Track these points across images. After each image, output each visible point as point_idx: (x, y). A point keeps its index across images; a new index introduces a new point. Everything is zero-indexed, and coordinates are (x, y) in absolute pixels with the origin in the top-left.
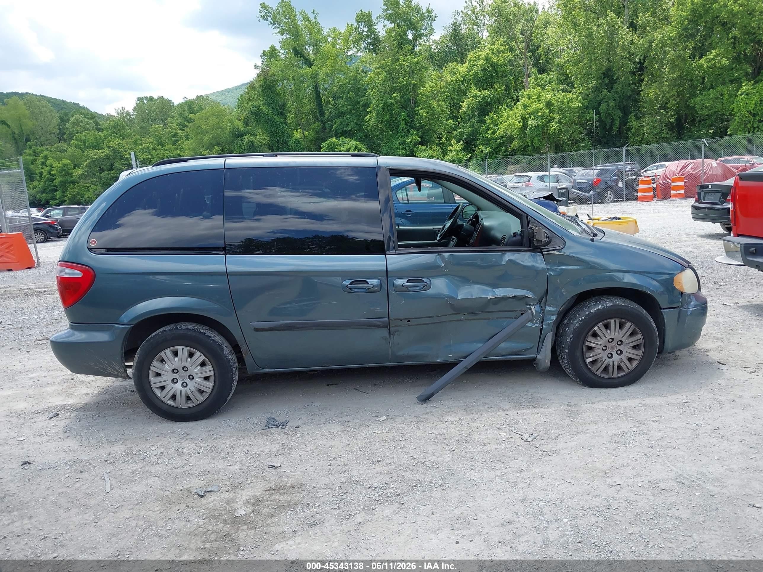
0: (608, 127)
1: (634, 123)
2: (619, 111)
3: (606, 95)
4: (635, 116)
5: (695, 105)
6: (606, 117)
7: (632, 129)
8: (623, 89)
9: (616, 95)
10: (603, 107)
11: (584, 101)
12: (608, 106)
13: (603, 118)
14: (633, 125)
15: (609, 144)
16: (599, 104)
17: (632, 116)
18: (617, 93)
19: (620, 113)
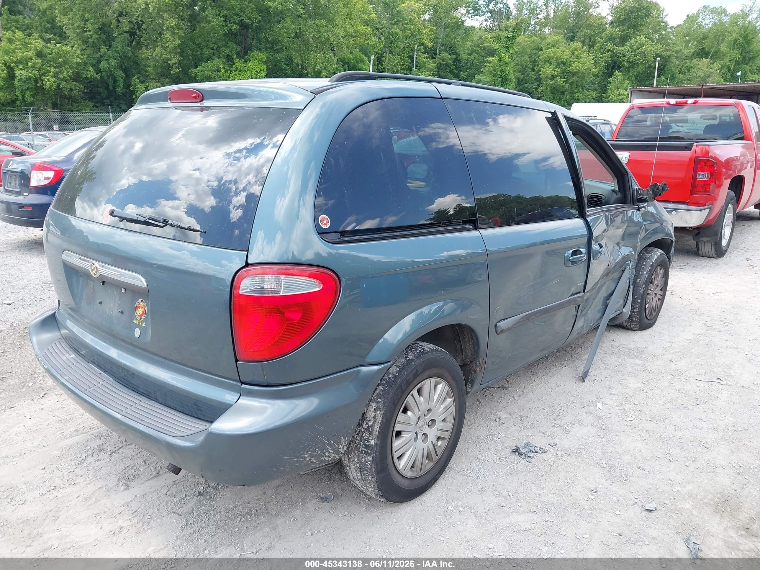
0: (111, 88)
1: (138, 86)
2: (121, 72)
3: (105, 52)
4: (138, 78)
5: (196, 75)
6: (108, 77)
7: (137, 92)
8: (123, 49)
9: (116, 54)
10: (103, 65)
11: (82, 57)
12: (109, 65)
13: (105, 78)
14: (138, 88)
15: (113, 106)
16: (99, 62)
17: (135, 79)
18: (117, 52)
19: (123, 74)
